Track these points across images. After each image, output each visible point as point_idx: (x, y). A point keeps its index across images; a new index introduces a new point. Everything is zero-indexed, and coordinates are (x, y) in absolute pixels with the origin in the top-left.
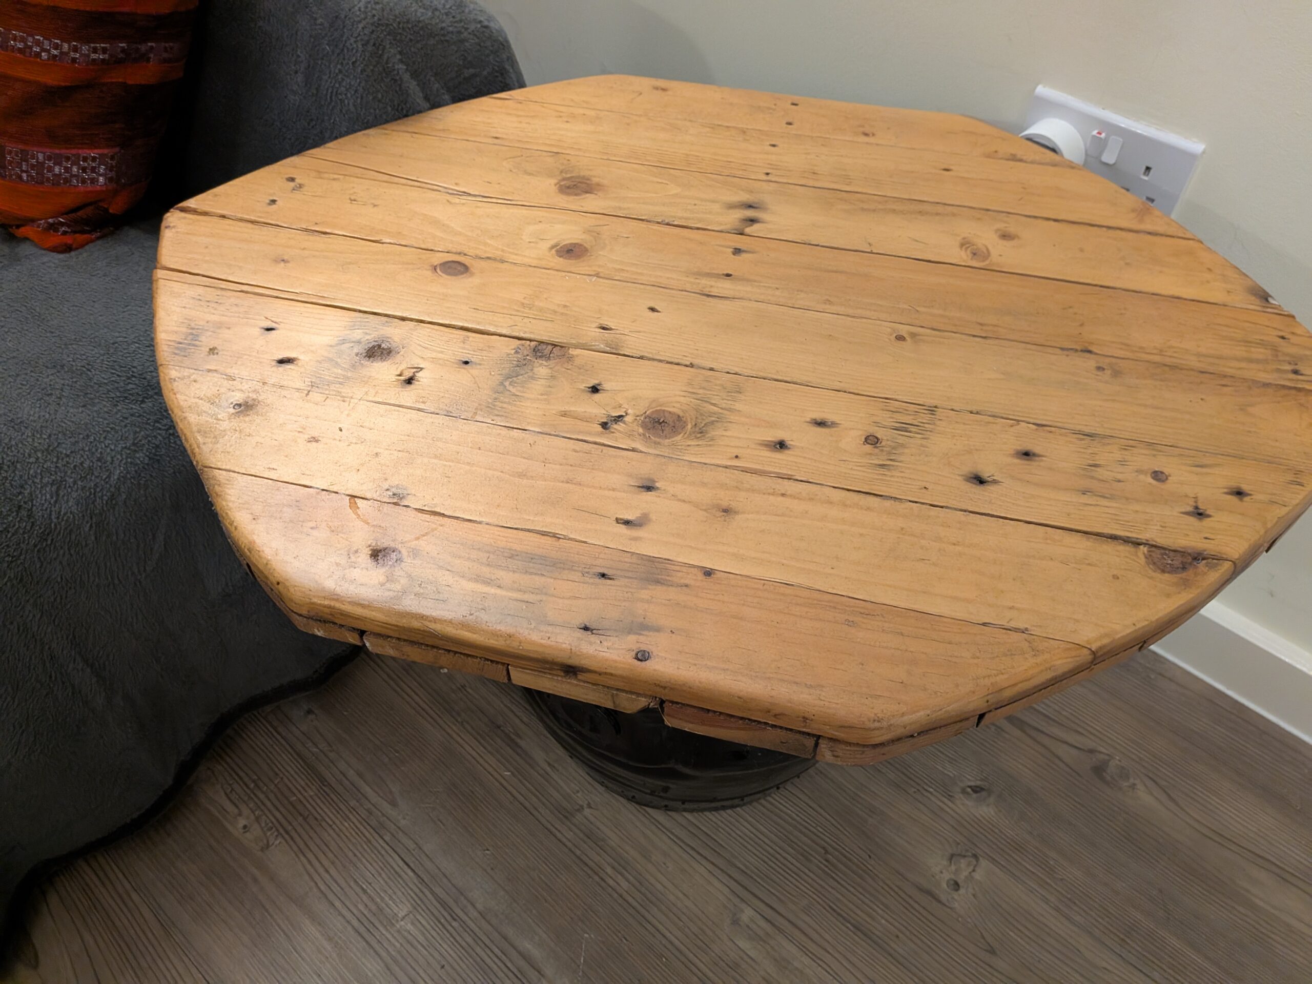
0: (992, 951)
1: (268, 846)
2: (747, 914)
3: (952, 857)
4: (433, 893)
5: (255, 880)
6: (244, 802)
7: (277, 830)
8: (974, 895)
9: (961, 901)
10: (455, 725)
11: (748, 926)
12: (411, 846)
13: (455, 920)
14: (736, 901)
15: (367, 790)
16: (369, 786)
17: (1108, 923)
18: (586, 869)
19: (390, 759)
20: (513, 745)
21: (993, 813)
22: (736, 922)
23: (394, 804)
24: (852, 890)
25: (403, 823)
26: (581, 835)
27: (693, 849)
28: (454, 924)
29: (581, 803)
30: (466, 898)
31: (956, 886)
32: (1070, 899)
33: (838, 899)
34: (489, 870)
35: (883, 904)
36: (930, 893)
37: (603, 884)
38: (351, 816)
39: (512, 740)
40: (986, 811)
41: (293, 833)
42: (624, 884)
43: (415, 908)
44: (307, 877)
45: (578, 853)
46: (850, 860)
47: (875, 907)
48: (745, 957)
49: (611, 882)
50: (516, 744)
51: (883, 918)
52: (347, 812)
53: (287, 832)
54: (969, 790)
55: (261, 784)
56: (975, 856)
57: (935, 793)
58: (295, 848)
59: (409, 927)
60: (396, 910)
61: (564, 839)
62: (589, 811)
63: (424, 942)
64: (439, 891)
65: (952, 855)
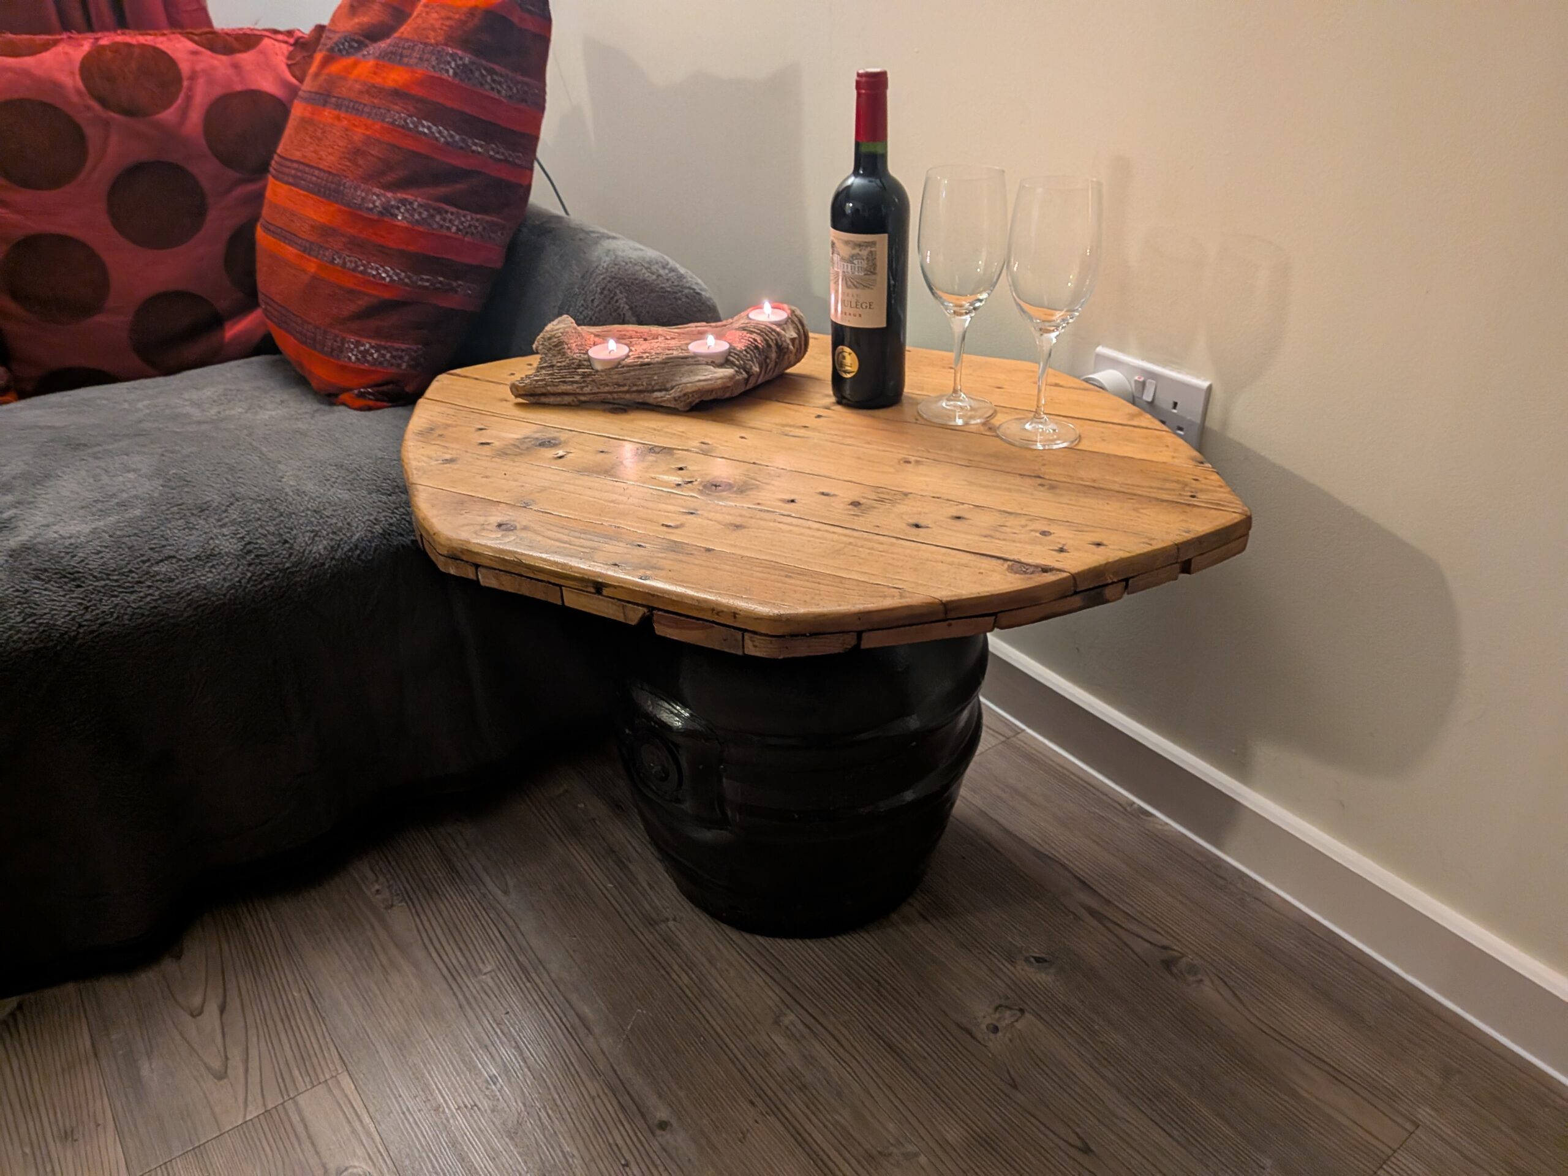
0: (1015, 1086)
3: (997, 1009)
4: (518, 961)
5: (373, 927)
8: (1010, 1040)
9: (995, 1043)
10: (577, 845)
11: (787, 1028)
12: (511, 923)
13: (529, 981)
14: (782, 1006)
15: (489, 882)
17: (1139, 1084)
18: (654, 962)
19: (514, 861)
20: (621, 864)
21: (1050, 980)
23: (506, 892)
24: (893, 1016)
25: (509, 907)
28: (528, 984)
30: (544, 968)
31: (995, 1029)
32: (1105, 1059)
35: (920, 1032)
36: (967, 1031)
37: (667, 977)
38: (466, 895)
40: (1044, 978)
41: (416, 902)
42: (686, 980)
43: (499, 969)
44: (416, 932)
45: (653, 951)
46: (899, 994)
47: (912, 1033)
49: (675, 976)
50: (626, 867)
52: (465, 892)
53: (411, 899)
54: (1032, 959)
55: (402, 865)
56: (1022, 1011)
57: (998, 957)
58: (413, 911)
59: (489, 980)
60: (481, 966)
61: (644, 940)
62: (673, 922)
63: (497, 992)
64: (522, 959)
65: (999, 1006)
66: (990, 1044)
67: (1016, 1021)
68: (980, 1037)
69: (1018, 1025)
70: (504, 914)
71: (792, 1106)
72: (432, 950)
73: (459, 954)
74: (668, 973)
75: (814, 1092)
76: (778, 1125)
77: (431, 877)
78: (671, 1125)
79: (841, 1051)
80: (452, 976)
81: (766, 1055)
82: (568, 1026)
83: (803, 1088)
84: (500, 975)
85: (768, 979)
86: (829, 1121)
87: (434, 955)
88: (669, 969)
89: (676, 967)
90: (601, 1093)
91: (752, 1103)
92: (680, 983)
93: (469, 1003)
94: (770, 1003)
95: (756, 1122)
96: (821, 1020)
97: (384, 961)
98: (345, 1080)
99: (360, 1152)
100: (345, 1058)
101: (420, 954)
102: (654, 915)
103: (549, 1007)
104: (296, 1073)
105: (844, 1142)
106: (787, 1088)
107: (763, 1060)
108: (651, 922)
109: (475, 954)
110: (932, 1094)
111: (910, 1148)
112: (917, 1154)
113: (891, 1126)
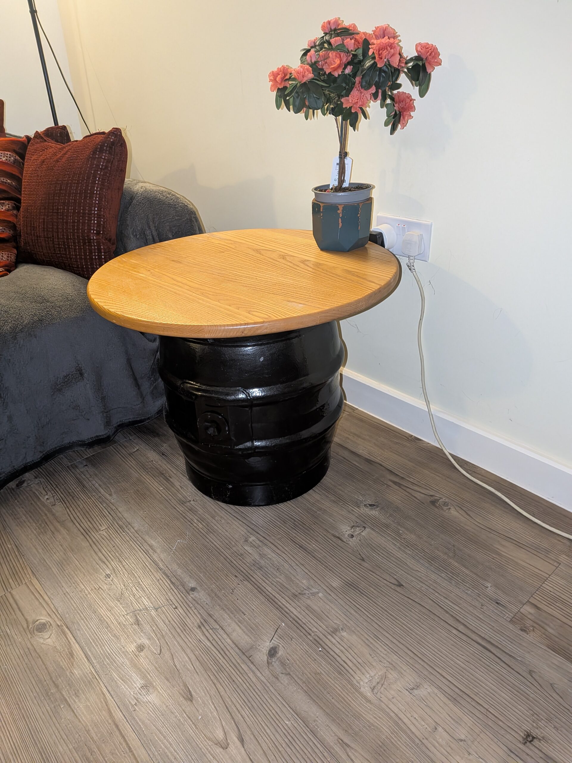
0: (363, 560)
1: (55, 504)
2: (252, 538)
3: (352, 527)
5: (46, 515)
6: (50, 491)
7: (60, 500)
8: (360, 540)
9: (352, 542)
10: (144, 472)
11: (251, 543)
12: (114, 508)
13: (124, 532)
14: (249, 534)
15: (102, 491)
16: (102, 489)
17: (424, 555)
18: (185, 520)
19: (114, 481)
20: (167, 480)
21: (377, 514)
22: (246, 541)
23: (111, 495)
24: (302, 534)
25: (112, 501)
26: (187, 509)
27: (235, 517)
28: (124, 534)
29: (190, 499)
30: (131, 526)
31: (352, 536)
32: (406, 545)
33: (295, 537)
34: (144, 518)
35: (315, 540)
36: (339, 538)
37: (192, 525)
38: (92, 498)
39: (167, 479)
40: (374, 513)
42: (201, 526)
43: (109, 528)
44: (67, 515)
45: (184, 515)
46: (305, 525)
47: (312, 541)
48: (247, 553)
49: (195, 525)
50: (169, 480)
51: (314, 544)
52: (90, 496)
53: (64, 501)
54: (368, 505)
55: (58, 486)
56: (365, 527)
57: (352, 505)
58: (65, 506)
59: (104, 533)
60: (100, 527)
61: (179, 510)
62: (193, 502)
63: (109, 538)
64: (120, 523)
65: (353, 526)
66: (350, 543)
67: (362, 532)
68: (345, 540)
69: (363, 534)
70: (110, 504)
71: (255, 576)
72: (75, 522)
73: (89, 523)
74: (191, 523)
75: (266, 569)
76: (249, 585)
77: (73, 491)
78: (197, 589)
79: (278, 551)
80: (86, 533)
81: (242, 555)
82: (144, 550)
83: (260, 568)
84: (109, 530)
85: (241, 523)
86: (274, 581)
87: (77, 524)
88: (192, 522)
89: (196, 521)
90: (161, 578)
91: (236, 576)
92: (198, 527)
93: (95, 544)
94: (242, 533)
95: (239, 584)
96: (268, 538)
97: (53, 529)
98: (35, 582)
99: (44, 612)
100: (34, 572)
101: (70, 525)
102: (183, 499)
103: (135, 543)
104: (11, 580)
105: (281, 590)
106: (252, 568)
107: (240, 557)
108: (183, 503)
109: (97, 522)
110: (323, 566)
111: (314, 590)
112: (318, 593)
113: (304, 581)
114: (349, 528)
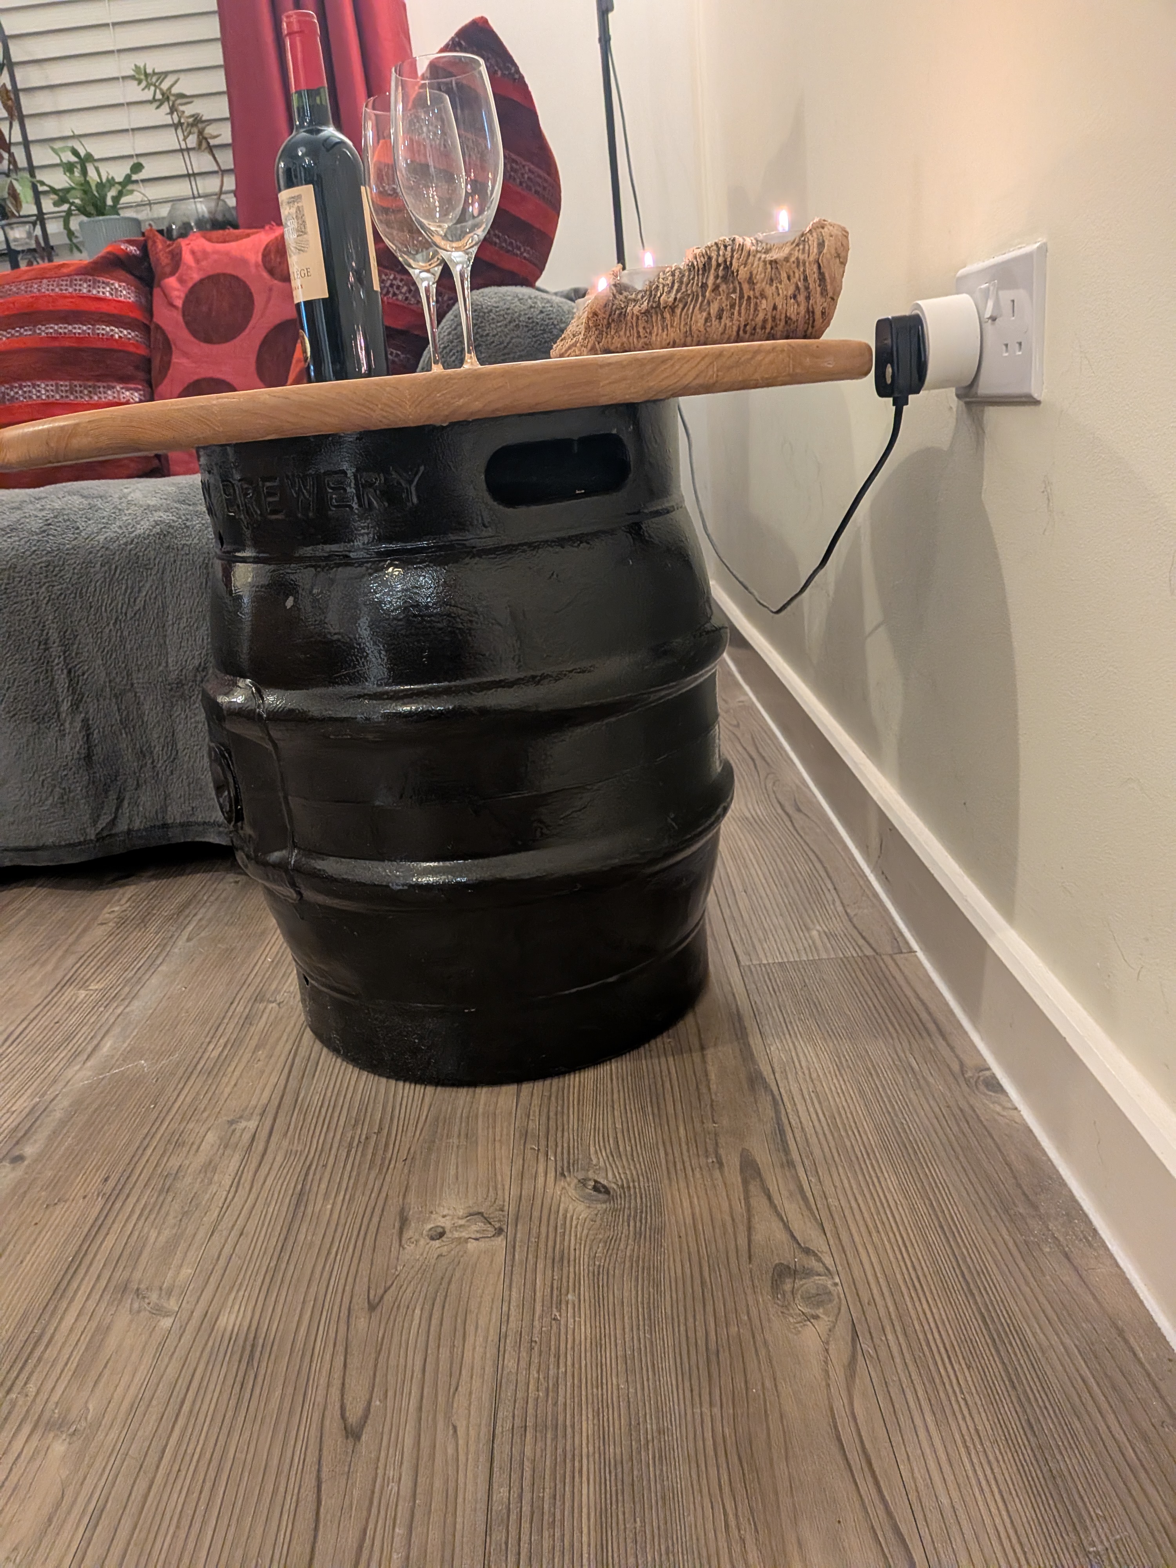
0: (373, 1306)
1: (105, 924)
2: (248, 1124)
3: (470, 1215)
6: (135, 900)
7: (122, 920)
8: (440, 1255)
9: (420, 1249)
11: (234, 1131)
12: (159, 963)
13: (105, 1007)
16: (196, 926)
18: (213, 1030)
21: (583, 1215)
22: (233, 1123)
23: (189, 940)
24: (348, 1168)
25: (176, 950)
26: (245, 1014)
29: (278, 999)
30: (130, 1002)
31: (439, 1236)
32: (532, 1342)
34: (166, 998)
35: (352, 1196)
36: (404, 1221)
37: (205, 1045)
40: (579, 1211)
42: (215, 1054)
45: (226, 1021)
48: (196, 1145)
51: (335, 1200)
52: (162, 931)
53: (123, 923)
56: (499, 1232)
57: (551, 1161)
60: (93, 984)
61: (232, 1010)
63: (73, 1007)
65: (481, 1214)
66: (410, 1248)
67: (477, 1239)
68: (408, 1234)
69: (472, 1245)
70: (164, 955)
71: (132, 1200)
72: (83, 960)
73: (92, 970)
74: (210, 1043)
75: (169, 1200)
76: (96, 1209)
77: (157, 913)
78: (24, 1161)
80: (63, 984)
81: (183, 1144)
83: (166, 1189)
86: (141, 1232)
87: (81, 962)
88: (215, 1040)
89: (222, 1041)
90: (19, 1111)
92: (207, 1054)
94: (253, 1103)
95: (85, 1197)
102: (269, 994)
105: (124, 1259)
107: (170, 1150)
108: (258, 1000)
110: (272, 1264)
111: (172, 1304)
112: (167, 1314)
113: (187, 1271)
114: (461, 1213)
